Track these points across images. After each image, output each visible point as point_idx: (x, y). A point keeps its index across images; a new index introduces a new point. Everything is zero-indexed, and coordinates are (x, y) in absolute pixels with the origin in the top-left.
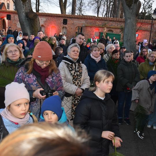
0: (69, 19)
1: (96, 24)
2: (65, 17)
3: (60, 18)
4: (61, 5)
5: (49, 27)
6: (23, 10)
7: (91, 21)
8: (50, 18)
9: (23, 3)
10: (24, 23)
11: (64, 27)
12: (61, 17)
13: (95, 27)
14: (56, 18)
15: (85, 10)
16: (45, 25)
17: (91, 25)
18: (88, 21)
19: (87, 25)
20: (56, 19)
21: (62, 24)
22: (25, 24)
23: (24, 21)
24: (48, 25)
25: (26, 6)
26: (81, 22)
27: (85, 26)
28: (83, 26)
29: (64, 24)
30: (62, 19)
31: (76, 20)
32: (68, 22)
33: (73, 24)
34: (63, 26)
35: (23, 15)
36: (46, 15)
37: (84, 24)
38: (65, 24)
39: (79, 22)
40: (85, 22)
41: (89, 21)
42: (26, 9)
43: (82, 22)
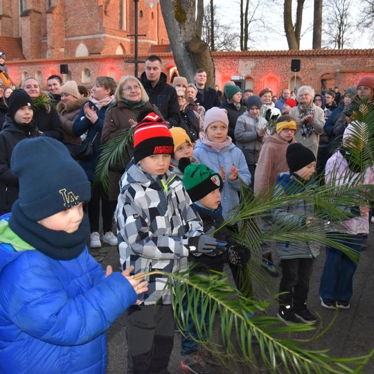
0: (305, 59)
1: (367, 66)
2: (295, 55)
3: (285, 59)
4: (289, 31)
5: (262, 80)
6: (181, 39)
7: (355, 59)
8: (263, 60)
9: (179, 25)
10: (184, 62)
11: (293, 78)
12: (288, 55)
13: (363, 72)
14: (276, 59)
15: (350, 41)
16: (255, 75)
17: (354, 70)
18: (348, 59)
19: (345, 69)
20: (276, 61)
21: (290, 71)
22: (185, 64)
23: (182, 58)
24: (260, 76)
25: (185, 29)
26: (331, 65)
27: (340, 72)
28: (337, 73)
29: (293, 70)
30: (290, 60)
31: (321, 59)
32: (302, 66)
33: (314, 69)
34: (291, 76)
35: (181, 47)
36: (256, 56)
37: (339, 67)
38: (297, 71)
39: (327, 64)
40: (340, 64)
41: (350, 60)
42: (185, 36)
43: (334, 63)
